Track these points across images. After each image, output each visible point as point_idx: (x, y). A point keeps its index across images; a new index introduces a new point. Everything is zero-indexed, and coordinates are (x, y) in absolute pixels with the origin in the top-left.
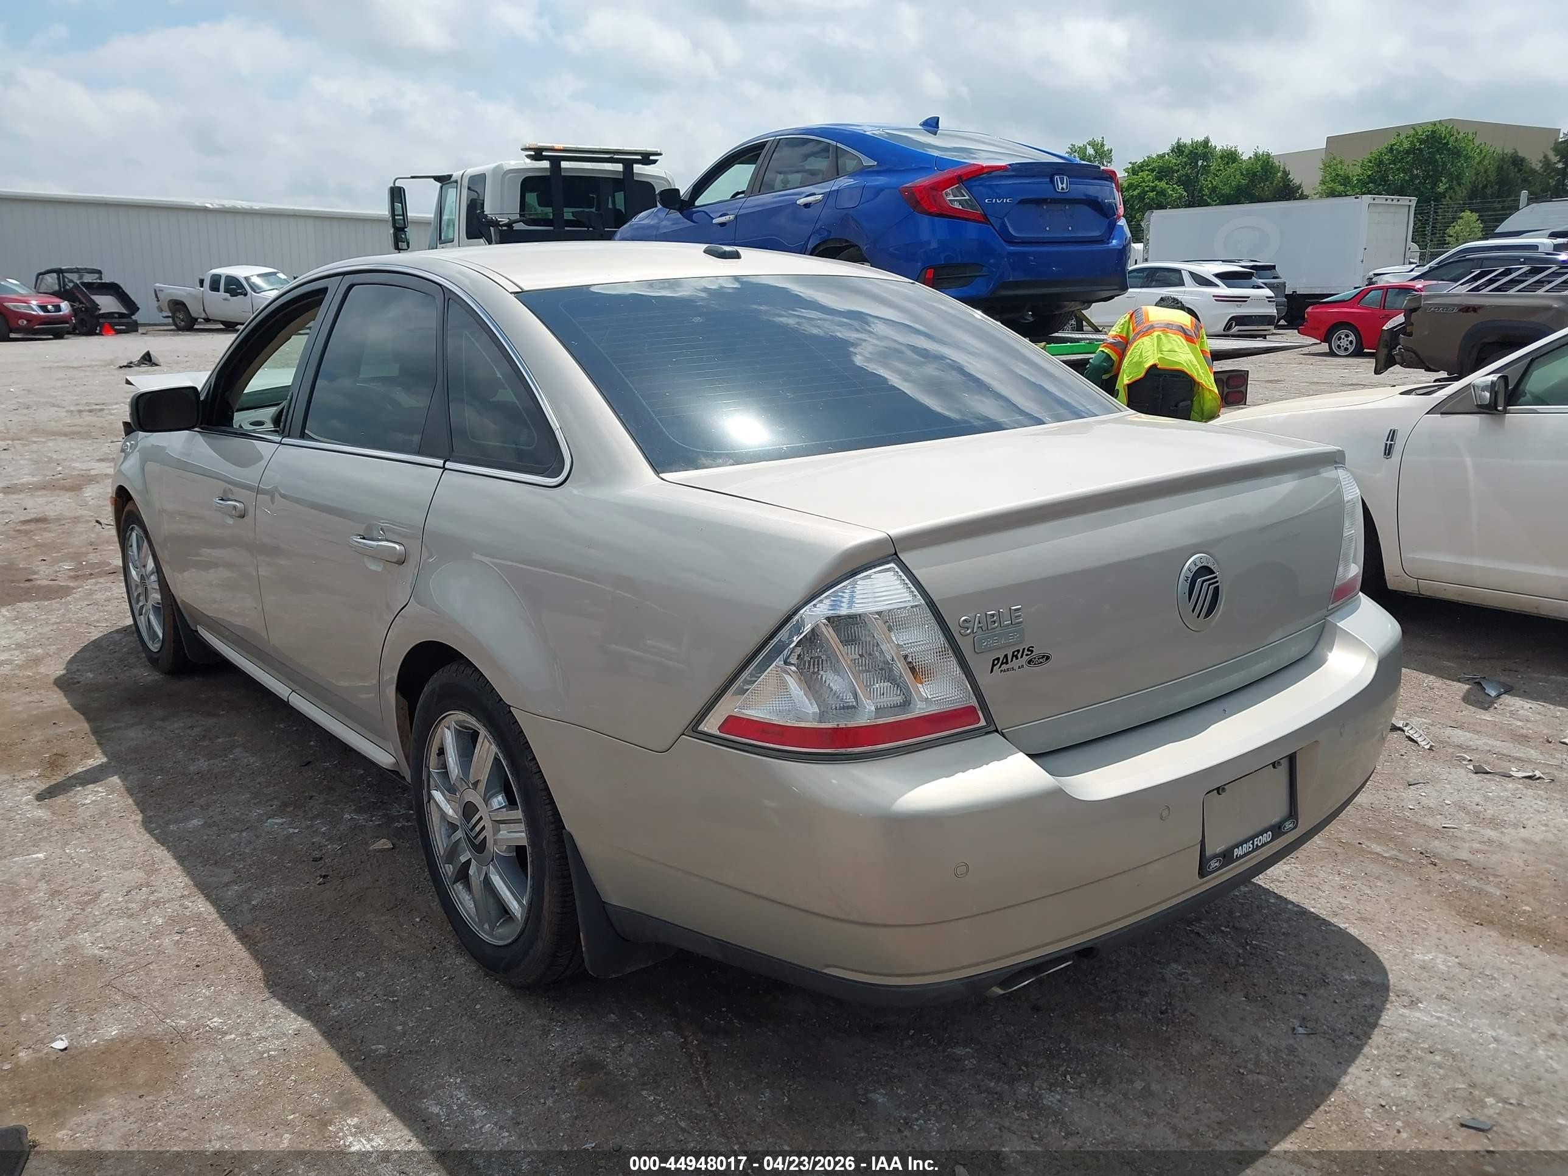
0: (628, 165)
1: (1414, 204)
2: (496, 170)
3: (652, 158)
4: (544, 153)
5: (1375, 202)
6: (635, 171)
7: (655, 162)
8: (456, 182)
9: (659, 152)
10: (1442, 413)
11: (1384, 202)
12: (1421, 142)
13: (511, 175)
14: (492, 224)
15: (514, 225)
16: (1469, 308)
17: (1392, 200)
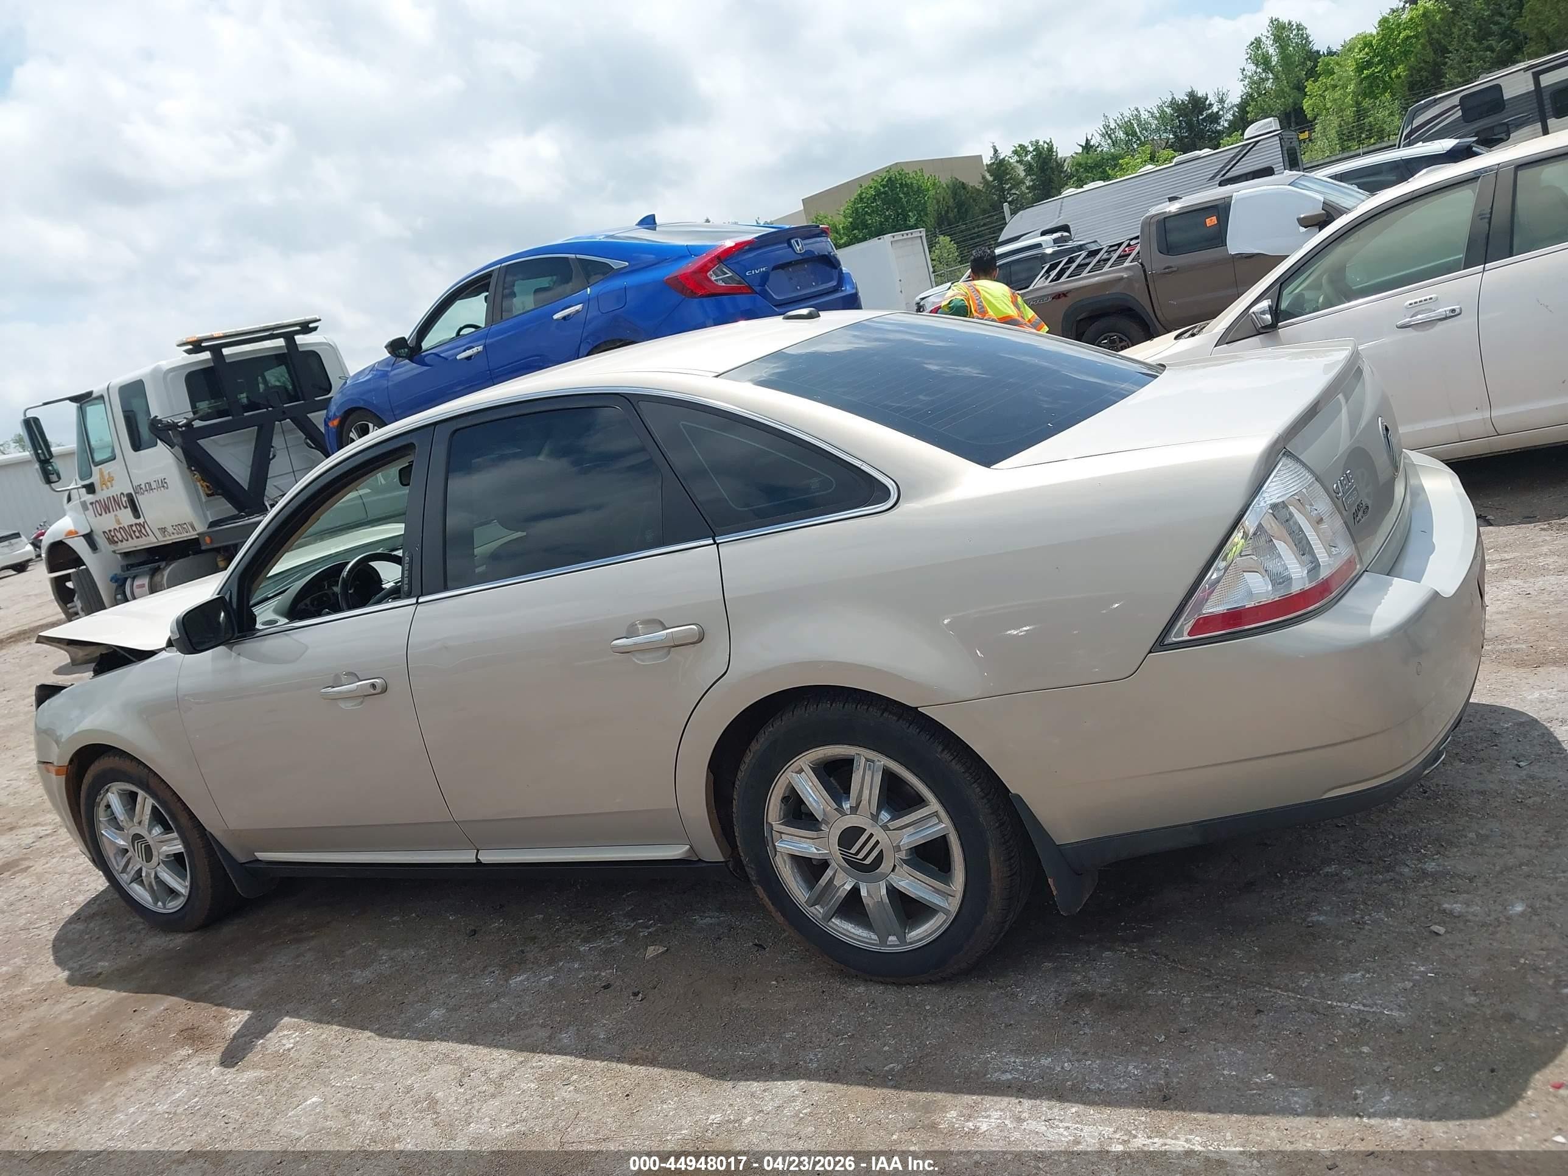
0: (289, 337)
1: (924, 234)
2: (155, 372)
3: (311, 325)
4: (203, 345)
5: (896, 239)
6: (298, 342)
7: (315, 329)
8: (102, 397)
9: (318, 318)
10: (1227, 343)
11: (901, 238)
12: (884, 186)
13: (171, 374)
14: (169, 428)
15: (193, 423)
16: (1060, 295)
17: (907, 235)
